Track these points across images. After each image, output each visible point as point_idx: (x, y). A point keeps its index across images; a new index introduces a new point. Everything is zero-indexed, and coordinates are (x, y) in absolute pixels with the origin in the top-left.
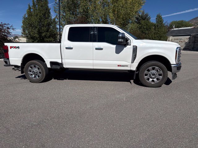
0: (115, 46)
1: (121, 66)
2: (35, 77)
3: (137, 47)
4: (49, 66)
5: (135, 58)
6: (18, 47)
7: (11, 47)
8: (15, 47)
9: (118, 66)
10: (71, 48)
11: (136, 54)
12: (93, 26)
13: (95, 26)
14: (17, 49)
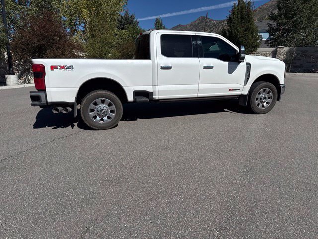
0: (227, 63)
1: (232, 90)
2: (102, 120)
3: (250, 64)
4: (130, 98)
5: (249, 78)
6: (71, 68)
7: (52, 68)
8: (62, 67)
9: (230, 90)
10: (169, 68)
11: (250, 74)
12: (194, 35)
13: (197, 35)
14: (68, 71)
